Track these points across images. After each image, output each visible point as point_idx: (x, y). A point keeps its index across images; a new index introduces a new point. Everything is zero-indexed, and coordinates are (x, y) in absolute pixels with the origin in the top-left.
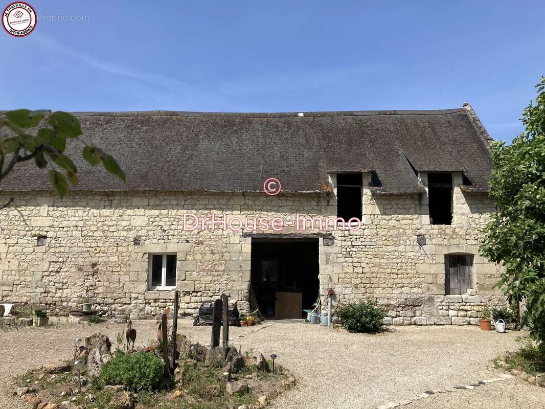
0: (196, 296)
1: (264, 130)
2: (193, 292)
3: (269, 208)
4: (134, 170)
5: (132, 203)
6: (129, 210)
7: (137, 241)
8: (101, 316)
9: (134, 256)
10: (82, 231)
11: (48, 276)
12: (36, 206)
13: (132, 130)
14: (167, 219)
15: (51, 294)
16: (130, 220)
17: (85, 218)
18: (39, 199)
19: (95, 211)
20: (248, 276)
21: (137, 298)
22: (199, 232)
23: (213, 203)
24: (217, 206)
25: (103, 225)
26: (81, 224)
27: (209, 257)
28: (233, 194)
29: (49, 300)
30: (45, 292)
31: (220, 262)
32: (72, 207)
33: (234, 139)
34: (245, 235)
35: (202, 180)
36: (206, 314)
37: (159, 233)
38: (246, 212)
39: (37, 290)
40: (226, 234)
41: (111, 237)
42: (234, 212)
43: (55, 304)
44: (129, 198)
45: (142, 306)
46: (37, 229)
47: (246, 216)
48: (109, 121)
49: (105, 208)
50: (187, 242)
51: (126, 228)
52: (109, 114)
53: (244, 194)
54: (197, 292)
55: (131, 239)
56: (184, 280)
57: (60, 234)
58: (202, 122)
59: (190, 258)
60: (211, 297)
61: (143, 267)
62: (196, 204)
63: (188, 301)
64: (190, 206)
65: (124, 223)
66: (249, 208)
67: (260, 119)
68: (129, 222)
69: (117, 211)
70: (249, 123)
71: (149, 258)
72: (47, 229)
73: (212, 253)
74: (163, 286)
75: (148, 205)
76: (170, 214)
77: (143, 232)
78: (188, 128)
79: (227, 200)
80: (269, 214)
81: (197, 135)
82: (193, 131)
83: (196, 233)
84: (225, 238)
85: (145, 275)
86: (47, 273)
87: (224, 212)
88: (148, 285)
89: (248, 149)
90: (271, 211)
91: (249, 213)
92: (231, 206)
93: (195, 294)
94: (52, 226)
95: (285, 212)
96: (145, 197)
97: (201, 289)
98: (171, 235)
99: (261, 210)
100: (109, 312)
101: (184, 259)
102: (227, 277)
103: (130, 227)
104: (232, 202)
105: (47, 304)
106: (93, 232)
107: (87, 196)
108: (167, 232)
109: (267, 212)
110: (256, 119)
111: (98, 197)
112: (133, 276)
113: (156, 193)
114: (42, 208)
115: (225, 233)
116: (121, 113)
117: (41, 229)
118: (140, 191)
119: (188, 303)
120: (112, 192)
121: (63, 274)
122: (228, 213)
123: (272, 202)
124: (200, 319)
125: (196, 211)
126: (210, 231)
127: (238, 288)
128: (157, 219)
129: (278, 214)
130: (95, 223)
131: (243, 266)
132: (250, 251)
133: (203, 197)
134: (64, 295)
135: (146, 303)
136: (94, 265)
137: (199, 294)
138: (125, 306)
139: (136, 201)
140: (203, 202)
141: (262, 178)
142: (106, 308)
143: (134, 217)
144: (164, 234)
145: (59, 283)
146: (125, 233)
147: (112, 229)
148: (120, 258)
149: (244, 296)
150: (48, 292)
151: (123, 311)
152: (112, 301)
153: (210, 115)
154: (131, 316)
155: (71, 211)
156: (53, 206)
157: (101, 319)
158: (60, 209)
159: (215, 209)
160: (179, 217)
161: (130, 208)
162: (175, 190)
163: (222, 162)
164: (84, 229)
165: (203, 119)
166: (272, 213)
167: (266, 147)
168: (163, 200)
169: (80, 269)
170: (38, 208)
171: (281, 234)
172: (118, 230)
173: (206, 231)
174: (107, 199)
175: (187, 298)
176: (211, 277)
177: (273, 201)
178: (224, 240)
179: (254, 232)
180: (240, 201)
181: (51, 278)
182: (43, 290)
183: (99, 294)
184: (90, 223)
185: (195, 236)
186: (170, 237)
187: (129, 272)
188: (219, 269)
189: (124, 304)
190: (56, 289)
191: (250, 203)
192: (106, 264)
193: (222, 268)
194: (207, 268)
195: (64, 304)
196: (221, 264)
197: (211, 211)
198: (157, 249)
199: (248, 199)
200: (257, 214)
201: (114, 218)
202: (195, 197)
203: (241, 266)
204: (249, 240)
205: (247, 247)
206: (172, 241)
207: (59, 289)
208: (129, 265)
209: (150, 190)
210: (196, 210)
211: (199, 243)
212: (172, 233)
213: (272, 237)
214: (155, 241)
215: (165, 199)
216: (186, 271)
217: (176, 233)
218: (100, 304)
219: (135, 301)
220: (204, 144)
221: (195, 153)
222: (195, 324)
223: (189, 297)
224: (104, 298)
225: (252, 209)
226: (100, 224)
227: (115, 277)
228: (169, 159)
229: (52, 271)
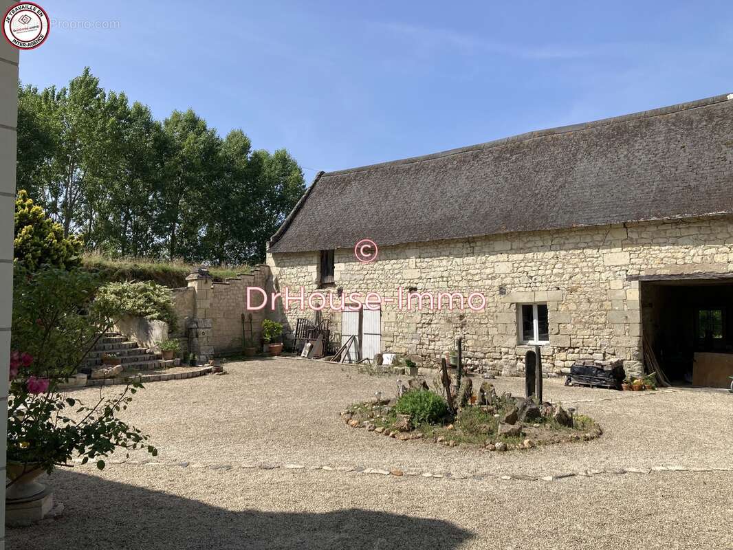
0: (573, 353)
1: (670, 131)
2: (569, 348)
3: (661, 240)
4: (498, 211)
5: (494, 248)
6: (492, 256)
7: (502, 290)
8: (472, 370)
9: (501, 307)
10: (448, 282)
11: (421, 328)
12: (405, 259)
13: (500, 161)
14: (533, 263)
15: (425, 346)
16: (494, 267)
17: (449, 268)
18: (408, 252)
19: (458, 260)
20: (637, 330)
21: (507, 353)
22: (570, 278)
23: (587, 241)
24: (590, 244)
25: (467, 274)
26: (446, 274)
27: (584, 306)
28: (610, 228)
29: (424, 352)
30: (420, 344)
31: (599, 313)
32: (438, 257)
33: (623, 151)
34: (631, 278)
35: (572, 213)
36: (578, 373)
37: (525, 280)
38: (629, 249)
39: (413, 342)
40: (604, 278)
41: (476, 287)
42: (613, 250)
43: (429, 356)
44: (492, 242)
45: (513, 362)
46: (408, 281)
47: (630, 254)
48: (477, 156)
49: (467, 256)
50: (558, 289)
51: (490, 276)
52: (477, 147)
53: (625, 226)
54: (574, 348)
55: (496, 288)
56: (557, 334)
57: (428, 285)
58: (584, 135)
59: (562, 308)
60: (591, 354)
61: (511, 319)
62: (564, 243)
63: (564, 358)
64: (558, 246)
65: (488, 271)
66: (633, 243)
67: (666, 116)
68: (492, 269)
69: (479, 258)
70: (649, 124)
71: (517, 308)
72: (416, 281)
73: (589, 301)
74: (535, 341)
75: (511, 249)
76: (535, 258)
77: (508, 280)
78: (565, 147)
79: (603, 234)
80: (663, 248)
81: (574, 155)
82: (570, 151)
83: (568, 278)
84: (603, 283)
85: (513, 328)
86: (420, 325)
87: (600, 251)
88: (518, 339)
89: (640, 164)
90: (665, 244)
91: (634, 249)
92: (609, 243)
93: (571, 350)
94: (420, 278)
95: (686, 244)
96: (507, 240)
97: (578, 345)
98: (539, 282)
99: (650, 244)
100: (481, 367)
101: (556, 309)
102: (608, 330)
103: (494, 275)
104: (609, 237)
105: (422, 356)
106: (458, 281)
107: (449, 244)
108: (533, 278)
109: (660, 246)
110: (658, 117)
111: (460, 245)
112: (501, 328)
113: (519, 235)
114: (411, 260)
115: (603, 276)
116: (489, 143)
117: (412, 281)
118: (500, 234)
119: (564, 361)
120: (474, 238)
121: (434, 326)
122: (605, 251)
123: (666, 233)
124: (572, 379)
125: (565, 252)
126: (584, 275)
127: (624, 345)
128: (522, 264)
129: (676, 247)
130: (459, 272)
131: (629, 317)
132: (638, 298)
133: (573, 234)
134: (437, 347)
135: (517, 359)
136: (462, 317)
137: (577, 350)
138: (496, 361)
139: (498, 245)
140: (573, 241)
141: (653, 201)
142: (476, 363)
143: (497, 264)
144: (530, 281)
145: (431, 335)
146: (489, 282)
147: (476, 278)
148: (487, 309)
149: (634, 355)
150: (423, 344)
151: (494, 367)
152: (482, 355)
153: (594, 125)
154: (502, 373)
155: (436, 262)
156: (420, 257)
157: (473, 373)
158: (426, 260)
159: (589, 247)
160: (546, 260)
161: (494, 253)
162: (538, 229)
163: (601, 186)
164: (449, 279)
165: (586, 132)
166: (667, 247)
167: (667, 156)
168: (528, 242)
169: (449, 321)
170: (407, 260)
171: (682, 274)
172: (482, 279)
173: (579, 276)
174: (468, 246)
175: (563, 355)
176: (589, 330)
177: (667, 231)
178: (603, 286)
179: (643, 274)
180: (621, 234)
181: (424, 330)
182: (418, 342)
183: (468, 347)
184: (455, 273)
185: (567, 282)
186: (537, 284)
187: (497, 324)
188: (598, 320)
189: (495, 359)
190: (429, 341)
191: (635, 236)
192: (473, 315)
193: (602, 320)
194: (583, 320)
195: (438, 356)
196: (601, 315)
197: (584, 251)
198: (525, 299)
199: (632, 232)
200: (644, 251)
201: (477, 266)
202: (563, 235)
203: (627, 317)
204: (636, 284)
205: (634, 293)
206: (540, 288)
207: (432, 341)
208: (497, 317)
209: (511, 233)
210: (566, 250)
211: (572, 290)
212: (540, 280)
213: (668, 279)
214: (522, 289)
215: (530, 241)
216: (560, 324)
217: (544, 279)
218: (471, 358)
219: (505, 356)
220: (582, 165)
221: (570, 179)
222: (567, 384)
223: (565, 353)
224: (474, 352)
225: (637, 244)
226: (464, 273)
227: (483, 330)
228: (537, 192)
229: (424, 323)
